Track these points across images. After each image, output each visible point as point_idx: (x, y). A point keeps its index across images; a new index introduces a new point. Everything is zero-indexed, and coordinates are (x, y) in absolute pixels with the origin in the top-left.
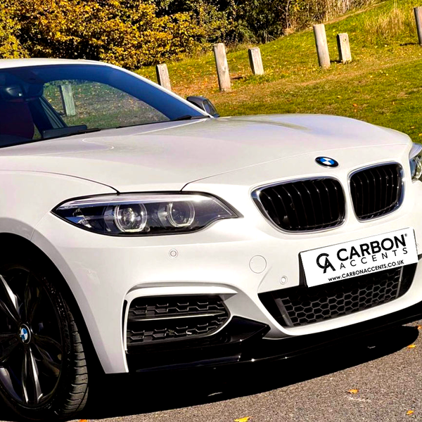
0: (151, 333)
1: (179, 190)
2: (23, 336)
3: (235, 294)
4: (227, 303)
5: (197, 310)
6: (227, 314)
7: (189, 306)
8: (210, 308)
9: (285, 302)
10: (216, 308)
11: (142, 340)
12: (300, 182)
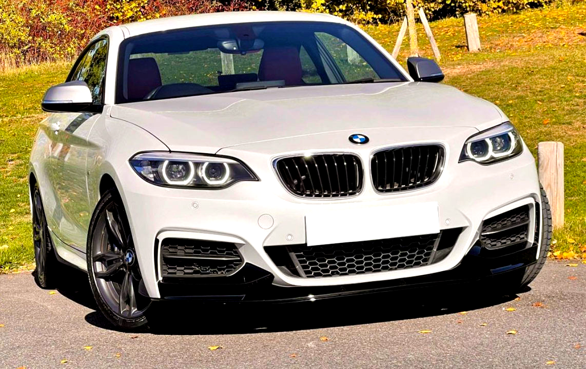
0: (183, 268)
1: (214, 153)
2: (128, 259)
3: (244, 244)
4: (241, 251)
5: (217, 254)
6: (241, 260)
7: (210, 249)
8: (227, 254)
9: (298, 256)
10: (232, 254)
11: (175, 273)
12: (329, 155)
